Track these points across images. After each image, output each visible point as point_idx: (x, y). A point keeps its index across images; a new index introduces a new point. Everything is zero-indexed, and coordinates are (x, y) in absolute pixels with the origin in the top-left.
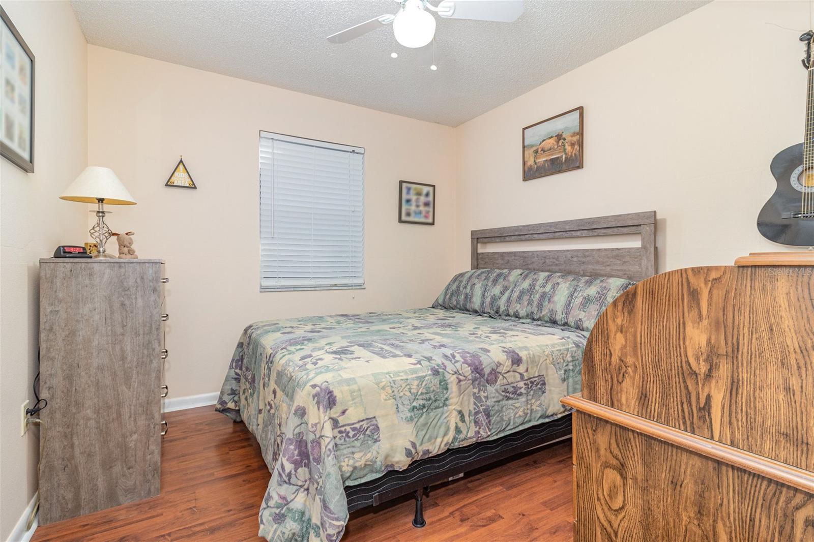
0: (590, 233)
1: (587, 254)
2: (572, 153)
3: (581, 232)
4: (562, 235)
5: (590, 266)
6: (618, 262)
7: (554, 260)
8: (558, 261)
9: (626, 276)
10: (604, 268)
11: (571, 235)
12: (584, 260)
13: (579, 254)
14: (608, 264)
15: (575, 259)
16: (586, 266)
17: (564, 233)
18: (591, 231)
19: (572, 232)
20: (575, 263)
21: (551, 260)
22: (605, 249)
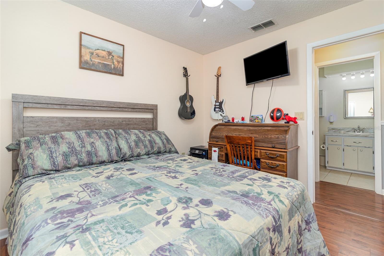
0: (133, 110)
1: (130, 120)
2: (118, 66)
3: (128, 109)
4: (117, 109)
5: (132, 126)
6: (144, 124)
7: (112, 123)
8: (114, 124)
9: (147, 129)
10: (138, 126)
11: (122, 110)
12: (129, 123)
13: (126, 120)
14: (140, 124)
15: (124, 123)
16: (130, 126)
17: (118, 108)
18: (133, 109)
19: (123, 109)
20: (124, 124)
21: (109, 123)
22: (139, 118)
